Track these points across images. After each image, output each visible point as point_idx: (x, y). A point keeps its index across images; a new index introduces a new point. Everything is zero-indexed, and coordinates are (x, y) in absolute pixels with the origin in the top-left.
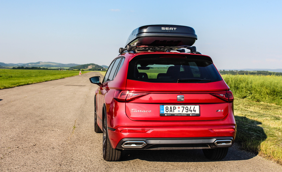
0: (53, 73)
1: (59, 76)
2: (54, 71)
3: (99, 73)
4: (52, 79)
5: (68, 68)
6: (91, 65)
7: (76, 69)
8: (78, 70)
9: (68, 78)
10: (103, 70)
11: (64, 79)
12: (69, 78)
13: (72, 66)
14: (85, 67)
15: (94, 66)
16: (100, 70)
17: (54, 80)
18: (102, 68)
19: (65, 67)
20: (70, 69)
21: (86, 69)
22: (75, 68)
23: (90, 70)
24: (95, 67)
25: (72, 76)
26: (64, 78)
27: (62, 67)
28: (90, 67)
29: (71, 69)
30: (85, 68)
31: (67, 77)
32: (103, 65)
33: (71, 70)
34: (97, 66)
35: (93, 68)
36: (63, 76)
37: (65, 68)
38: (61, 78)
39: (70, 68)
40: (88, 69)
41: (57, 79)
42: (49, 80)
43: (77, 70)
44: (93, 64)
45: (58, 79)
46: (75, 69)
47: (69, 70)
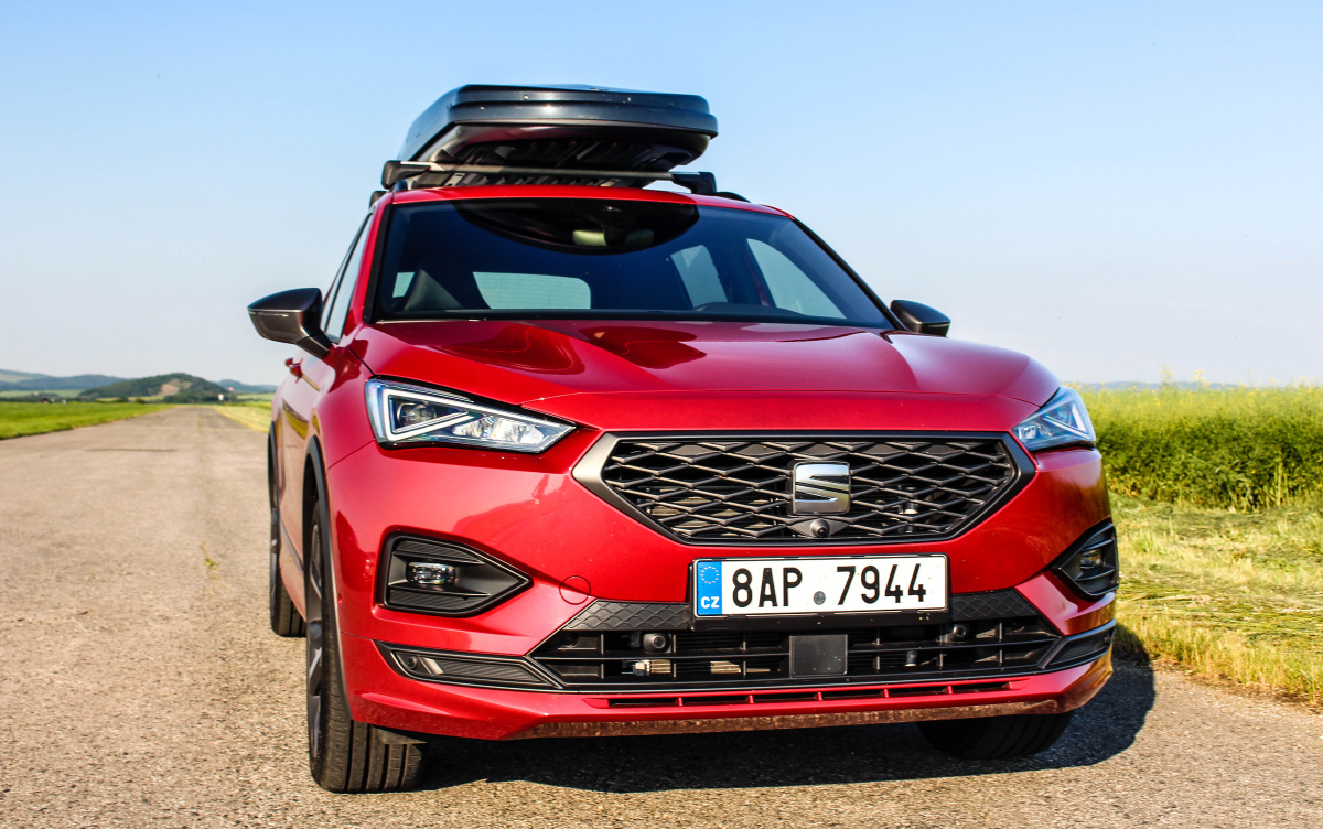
0: (15, 412)
1: (49, 423)
2: (16, 405)
3: (213, 410)
4: (22, 432)
5: (74, 394)
6: (176, 381)
7: (111, 396)
8: (120, 402)
9: (85, 429)
10: (226, 399)
11: (68, 432)
12: (90, 428)
13: (90, 386)
14: (150, 390)
15: (187, 385)
16: (214, 400)
17: (29, 435)
18: (223, 391)
19: (62, 388)
20: (84, 397)
21: (154, 398)
22: (103, 393)
23: (170, 400)
24: (192, 387)
25: (102, 422)
26: (69, 428)
27: (47, 392)
28: (169, 389)
29: (89, 397)
30: (147, 394)
31: (83, 424)
32: (224, 381)
33: (87, 401)
34: (201, 382)
35: (181, 391)
36: (63, 421)
37: (62, 394)
38: (58, 427)
39: (82, 394)
40: (160, 397)
41: (43, 433)
42: (10, 434)
43: (114, 402)
44: (181, 377)
45: (46, 430)
46: (104, 396)
47: (78, 400)
